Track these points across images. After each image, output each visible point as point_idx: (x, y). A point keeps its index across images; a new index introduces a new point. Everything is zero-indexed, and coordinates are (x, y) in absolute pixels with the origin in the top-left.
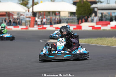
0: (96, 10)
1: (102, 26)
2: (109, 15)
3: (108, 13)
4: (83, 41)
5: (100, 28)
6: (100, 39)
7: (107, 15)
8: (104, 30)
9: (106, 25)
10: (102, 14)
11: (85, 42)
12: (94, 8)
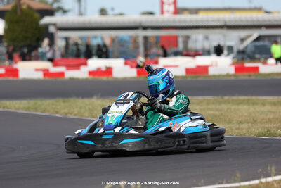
0: (52, 29)
1: (67, 69)
2: (84, 43)
3: (81, 38)
4: (22, 106)
5: (62, 74)
6: (64, 102)
7: (80, 42)
8: (72, 80)
9: (77, 67)
10: (67, 39)
11: (28, 109)
12: (46, 26)
